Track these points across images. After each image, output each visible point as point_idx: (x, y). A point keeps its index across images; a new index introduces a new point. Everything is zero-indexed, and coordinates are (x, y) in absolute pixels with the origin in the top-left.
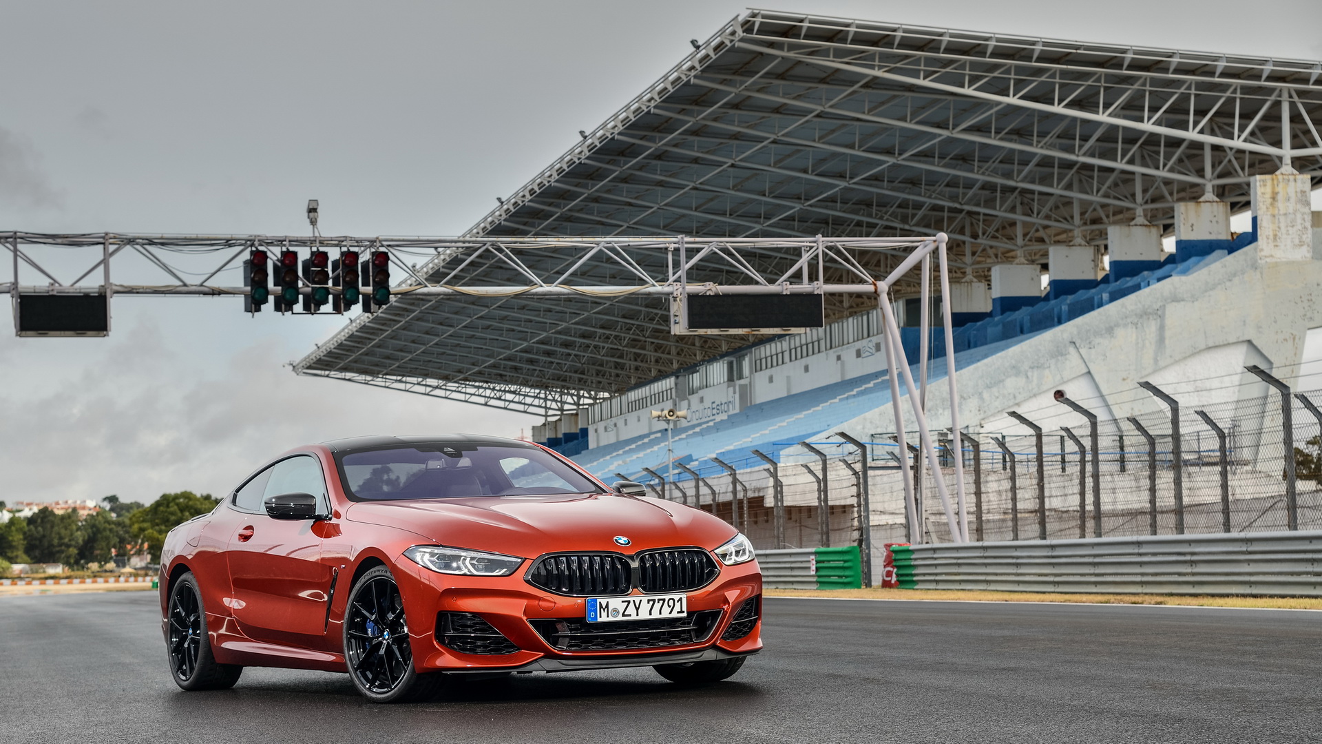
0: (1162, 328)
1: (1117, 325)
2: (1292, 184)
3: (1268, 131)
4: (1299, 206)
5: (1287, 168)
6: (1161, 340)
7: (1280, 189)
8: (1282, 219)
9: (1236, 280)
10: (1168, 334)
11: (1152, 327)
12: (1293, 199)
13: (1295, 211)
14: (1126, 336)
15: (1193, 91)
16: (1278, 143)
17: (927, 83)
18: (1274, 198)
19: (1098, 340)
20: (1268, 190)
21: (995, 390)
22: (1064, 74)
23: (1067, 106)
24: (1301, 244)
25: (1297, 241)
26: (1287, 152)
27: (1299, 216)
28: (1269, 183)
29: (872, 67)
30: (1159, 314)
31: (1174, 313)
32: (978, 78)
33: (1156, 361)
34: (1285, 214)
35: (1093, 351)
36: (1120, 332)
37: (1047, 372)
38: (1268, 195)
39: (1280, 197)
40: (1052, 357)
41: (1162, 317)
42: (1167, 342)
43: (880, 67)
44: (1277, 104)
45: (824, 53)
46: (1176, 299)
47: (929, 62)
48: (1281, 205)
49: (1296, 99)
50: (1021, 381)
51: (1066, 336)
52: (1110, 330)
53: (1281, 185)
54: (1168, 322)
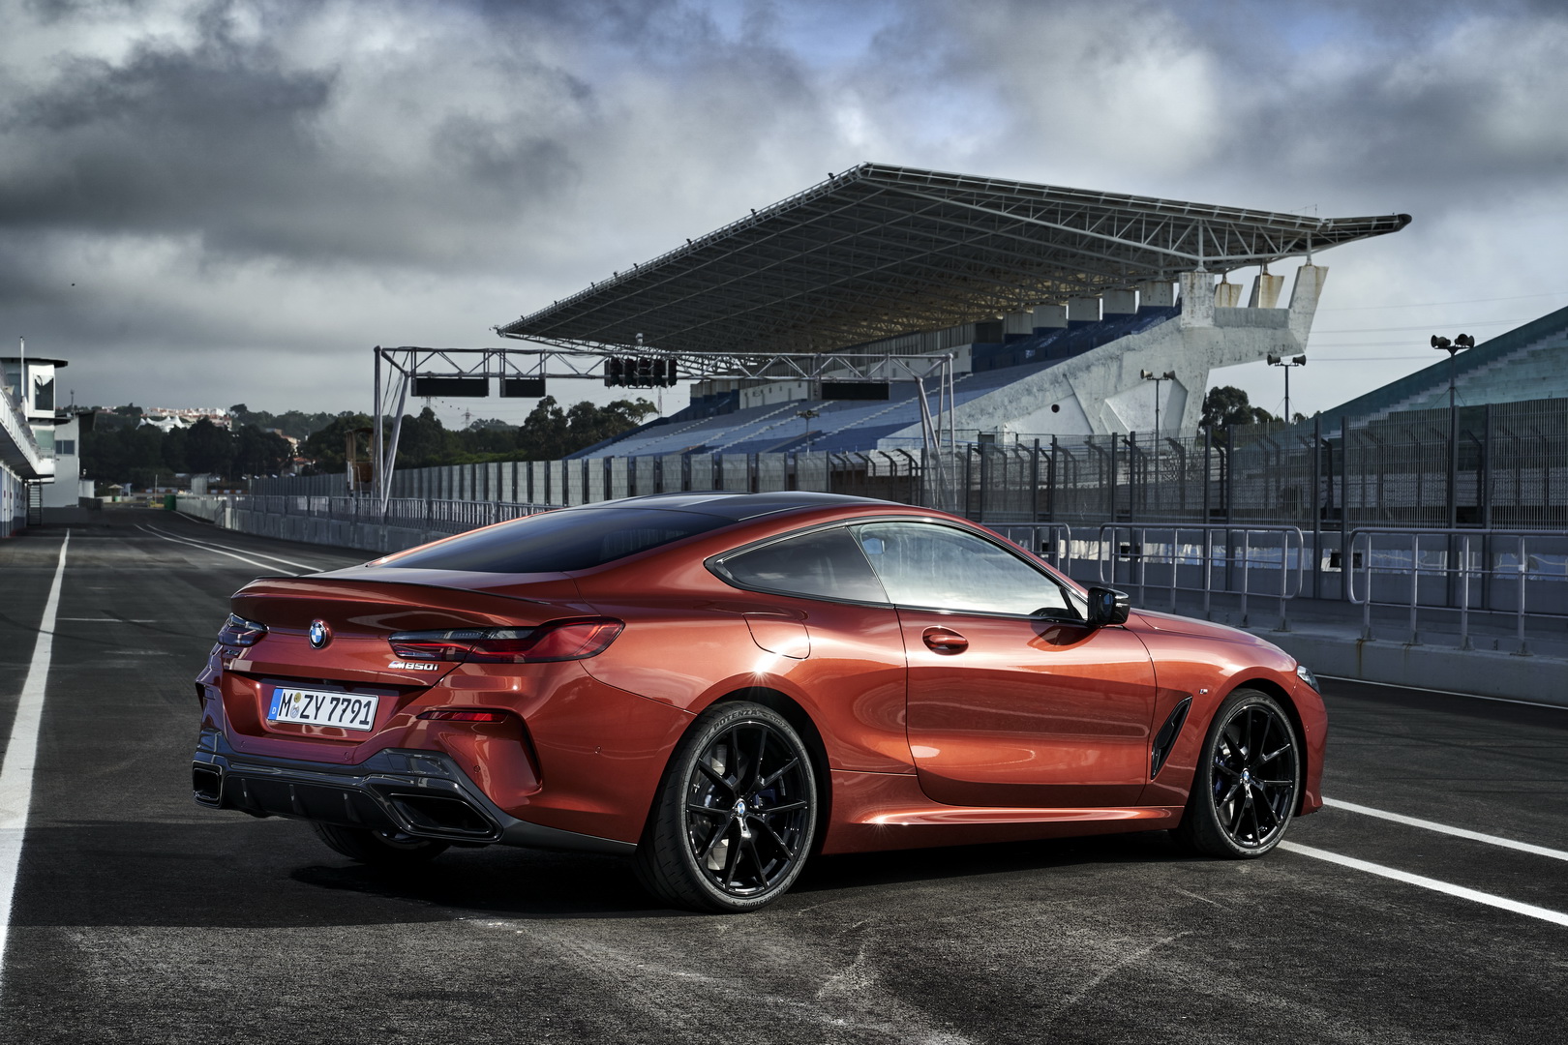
0: (1120, 367)
1: (1093, 364)
2: (1203, 278)
3: (1190, 245)
4: (1207, 293)
5: (1201, 268)
6: (1120, 375)
7: (1196, 281)
8: (1197, 300)
9: (1167, 338)
10: (1124, 371)
11: (1114, 368)
12: (1204, 288)
13: (1205, 296)
14: (1098, 371)
15: (1144, 218)
16: (1196, 252)
17: (977, 208)
18: (1192, 287)
19: (1079, 374)
20: (1189, 281)
21: (1014, 404)
22: (1064, 205)
23: (1064, 225)
24: (1207, 317)
25: (1205, 315)
26: (1201, 258)
27: (1207, 299)
28: (1189, 277)
29: (943, 197)
30: (1119, 358)
31: (1129, 359)
32: (1011, 206)
33: (1116, 387)
34: (1199, 297)
35: (1077, 381)
36: (1094, 369)
37: (1048, 393)
38: (1189, 285)
39: (1196, 286)
40: (1052, 384)
41: (1121, 360)
42: (1123, 376)
43: (948, 197)
44: (1196, 228)
45: (913, 188)
46: (1129, 349)
47: (978, 195)
48: (1196, 291)
49: (1207, 225)
50: (1031, 399)
51: (1061, 370)
52: (1088, 368)
53: (1197, 279)
54: (1124, 364)
